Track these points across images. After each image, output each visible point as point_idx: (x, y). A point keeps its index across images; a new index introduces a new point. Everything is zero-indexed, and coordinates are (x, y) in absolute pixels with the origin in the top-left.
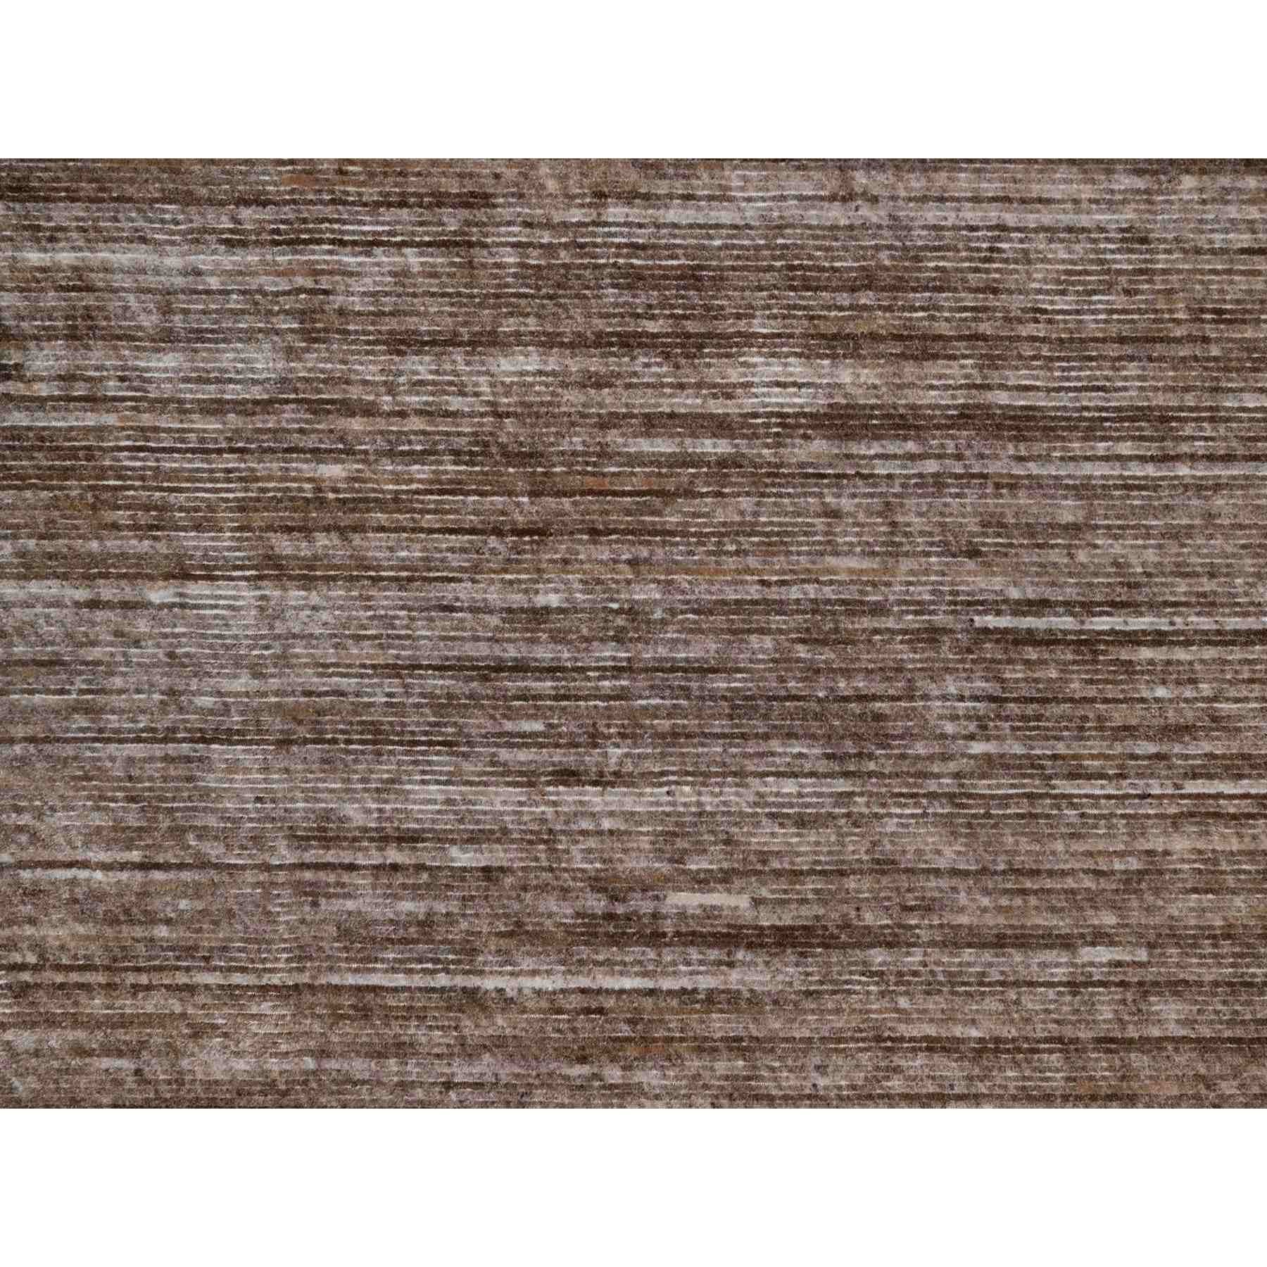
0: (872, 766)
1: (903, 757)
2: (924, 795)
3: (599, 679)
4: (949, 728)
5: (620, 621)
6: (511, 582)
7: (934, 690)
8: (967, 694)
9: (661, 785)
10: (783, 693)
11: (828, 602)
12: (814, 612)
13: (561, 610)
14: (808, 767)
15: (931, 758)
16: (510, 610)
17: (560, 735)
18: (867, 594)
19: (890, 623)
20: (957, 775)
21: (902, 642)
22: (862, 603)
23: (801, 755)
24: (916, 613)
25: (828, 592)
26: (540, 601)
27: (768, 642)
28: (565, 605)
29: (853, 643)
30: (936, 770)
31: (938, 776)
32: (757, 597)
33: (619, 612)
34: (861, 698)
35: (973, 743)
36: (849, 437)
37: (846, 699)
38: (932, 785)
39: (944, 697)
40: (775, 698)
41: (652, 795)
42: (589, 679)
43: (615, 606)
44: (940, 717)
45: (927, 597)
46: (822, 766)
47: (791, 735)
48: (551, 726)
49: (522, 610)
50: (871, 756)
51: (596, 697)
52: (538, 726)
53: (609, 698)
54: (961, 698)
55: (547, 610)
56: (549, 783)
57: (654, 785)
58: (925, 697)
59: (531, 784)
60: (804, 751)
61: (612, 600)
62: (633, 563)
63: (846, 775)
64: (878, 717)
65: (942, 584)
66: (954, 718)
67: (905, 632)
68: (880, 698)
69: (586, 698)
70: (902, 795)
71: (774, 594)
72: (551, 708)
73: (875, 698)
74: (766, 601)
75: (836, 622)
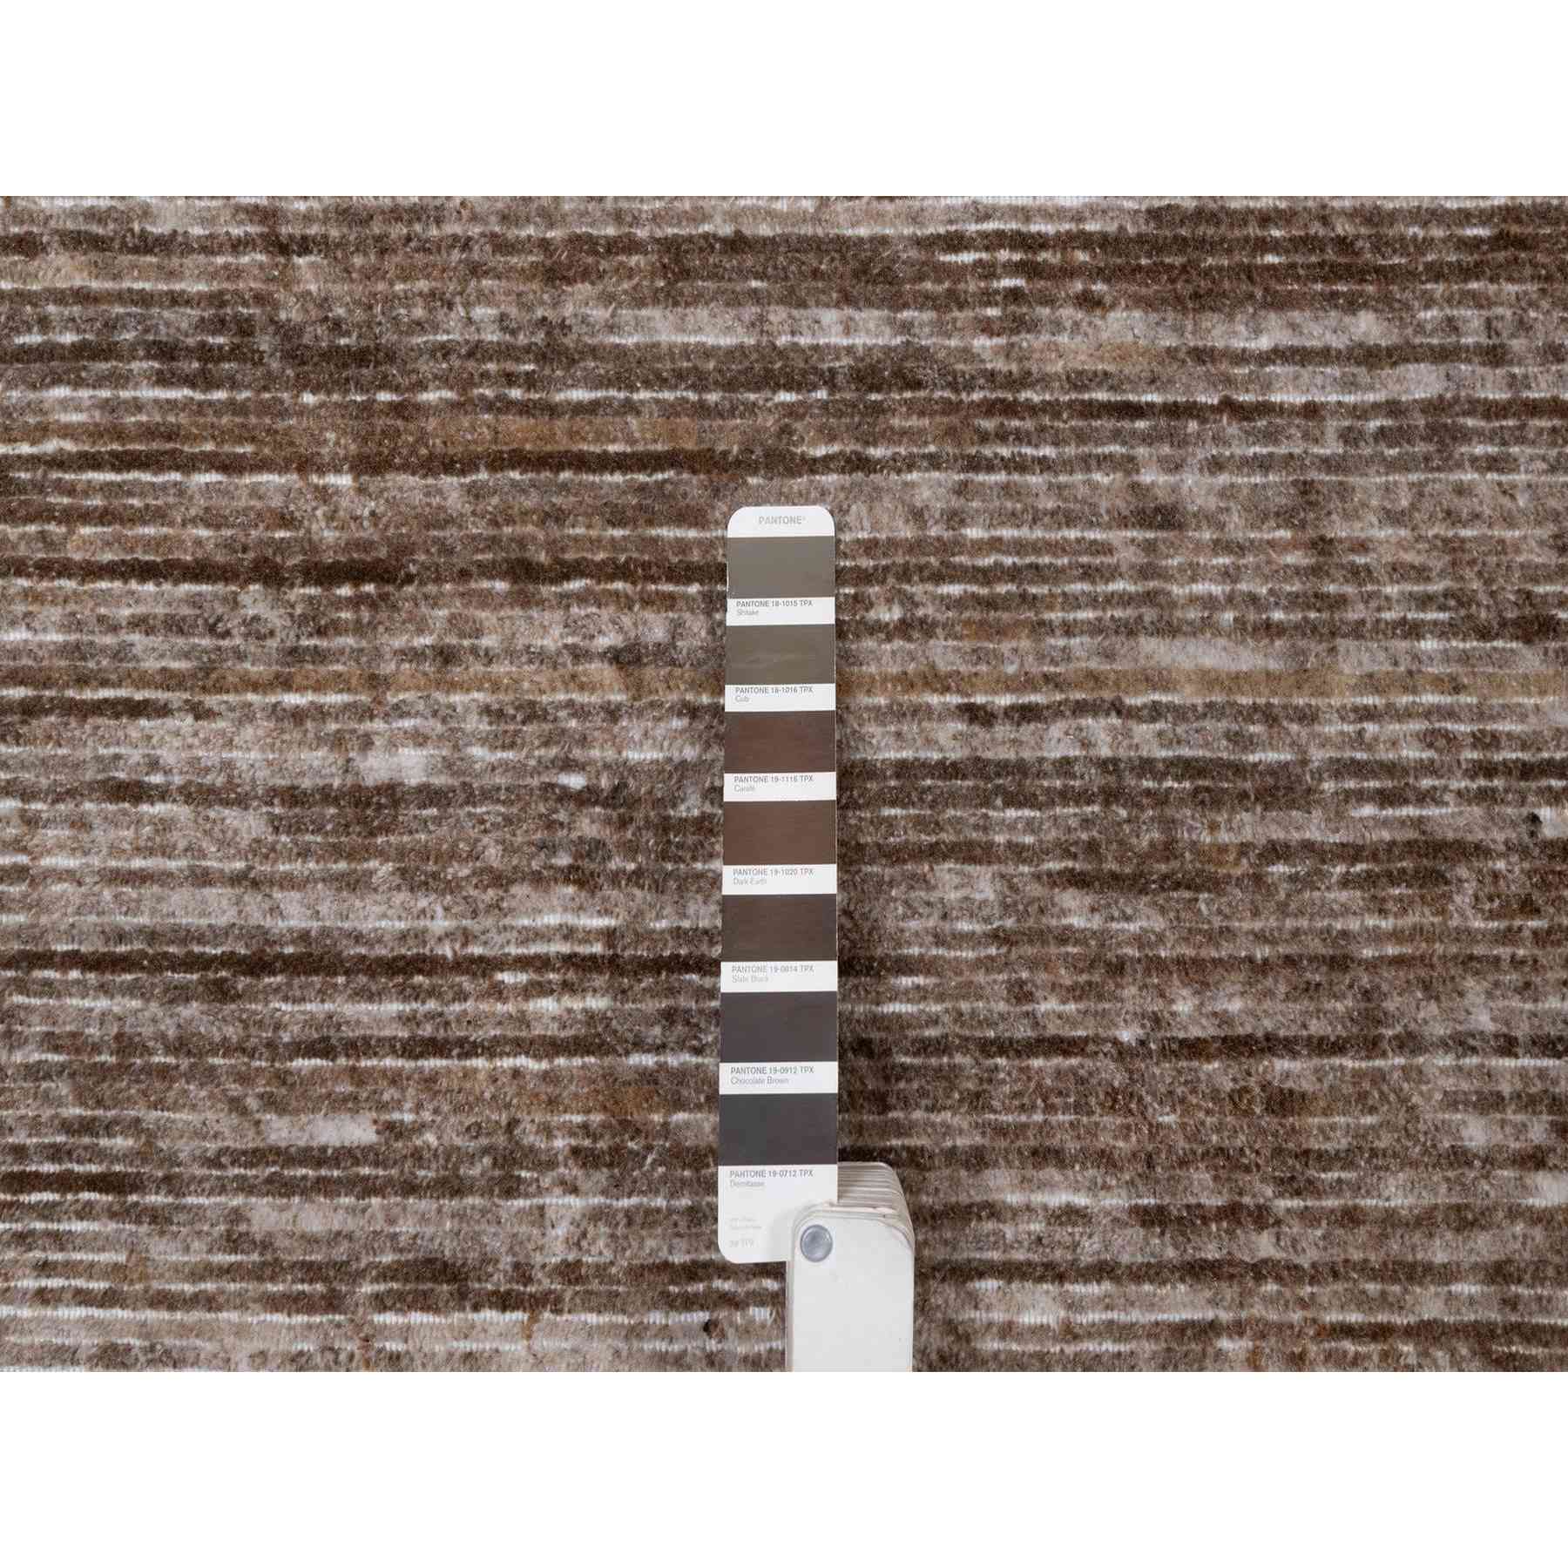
0: (1264, 1246)
1: (1351, 1217)
2: (1409, 1332)
3: (529, 991)
4: (1476, 1133)
5: (589, 825)
6: (298, 716)
7: (1433, 1020)
8: (1522, 1031)
9: (689, 1303)
10: (1023, 1031)
11: (1146, 766)
12: (1110, 796)
13: (429, 795)
14: (1090, 1249)
15: (1425, 1221)
16: (293, 797)
17: (417, 1156)
18: (1250, 743)
19: (1314, 827)
20: (1499, 1273)
21: (1345, 882)
22: (1239, 769)
23: (1071, 1214)
24: (1385, 798)
25: (1147, 739)
26: (376, 767)
27: (985, 885)
28: (440, 781)
29: (1216, 885)
30: (1440, 1258)
31: (1447, 1274)
32: (956, 754)
33: (584, 798)
34: (1237, 1046)
35: (1542, 1179)
36: (1204, 300)
37: (1195, 1049)
38: (1429, 1304)
39: (1462, 1043)
40: (1003, 1047)
41: (665, 1332)
42: (498, 992)
43: (575, 781)
44: (1452, 1101)
45: (1412, 753)
46: (1131, 1246)
47: (1045, 1156)
48: (392, 1130)
49: (327, 795)
50: (1262, 1217)
51: (521, 1046)
52: (359, 1131)
53: (554, 1047)
54: (1508, 1046)
55: (392, 793)
56: (381, 1303)
57: (671, 1303)
58: (1410, 1042)
59: (332, 1303)
60: (1081, 1200)
61: (568, 765)
62: (626, 658)
63: (1196, 1271)
64: (1284, 1102)
65: (1450, 714)
66: (1490, 1103)
67: (1352, 852)
68: (1289, 1047)
69: (491, 1049)
70: (1347, 1331)
71: (1000, 745)
72: (395, 1078)
73: (1271, 1045)
74: (979, 767)
75: (1169, 824)
